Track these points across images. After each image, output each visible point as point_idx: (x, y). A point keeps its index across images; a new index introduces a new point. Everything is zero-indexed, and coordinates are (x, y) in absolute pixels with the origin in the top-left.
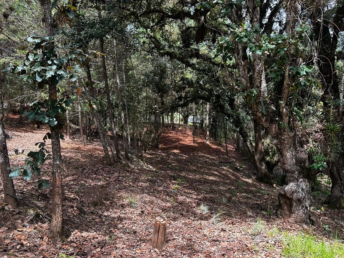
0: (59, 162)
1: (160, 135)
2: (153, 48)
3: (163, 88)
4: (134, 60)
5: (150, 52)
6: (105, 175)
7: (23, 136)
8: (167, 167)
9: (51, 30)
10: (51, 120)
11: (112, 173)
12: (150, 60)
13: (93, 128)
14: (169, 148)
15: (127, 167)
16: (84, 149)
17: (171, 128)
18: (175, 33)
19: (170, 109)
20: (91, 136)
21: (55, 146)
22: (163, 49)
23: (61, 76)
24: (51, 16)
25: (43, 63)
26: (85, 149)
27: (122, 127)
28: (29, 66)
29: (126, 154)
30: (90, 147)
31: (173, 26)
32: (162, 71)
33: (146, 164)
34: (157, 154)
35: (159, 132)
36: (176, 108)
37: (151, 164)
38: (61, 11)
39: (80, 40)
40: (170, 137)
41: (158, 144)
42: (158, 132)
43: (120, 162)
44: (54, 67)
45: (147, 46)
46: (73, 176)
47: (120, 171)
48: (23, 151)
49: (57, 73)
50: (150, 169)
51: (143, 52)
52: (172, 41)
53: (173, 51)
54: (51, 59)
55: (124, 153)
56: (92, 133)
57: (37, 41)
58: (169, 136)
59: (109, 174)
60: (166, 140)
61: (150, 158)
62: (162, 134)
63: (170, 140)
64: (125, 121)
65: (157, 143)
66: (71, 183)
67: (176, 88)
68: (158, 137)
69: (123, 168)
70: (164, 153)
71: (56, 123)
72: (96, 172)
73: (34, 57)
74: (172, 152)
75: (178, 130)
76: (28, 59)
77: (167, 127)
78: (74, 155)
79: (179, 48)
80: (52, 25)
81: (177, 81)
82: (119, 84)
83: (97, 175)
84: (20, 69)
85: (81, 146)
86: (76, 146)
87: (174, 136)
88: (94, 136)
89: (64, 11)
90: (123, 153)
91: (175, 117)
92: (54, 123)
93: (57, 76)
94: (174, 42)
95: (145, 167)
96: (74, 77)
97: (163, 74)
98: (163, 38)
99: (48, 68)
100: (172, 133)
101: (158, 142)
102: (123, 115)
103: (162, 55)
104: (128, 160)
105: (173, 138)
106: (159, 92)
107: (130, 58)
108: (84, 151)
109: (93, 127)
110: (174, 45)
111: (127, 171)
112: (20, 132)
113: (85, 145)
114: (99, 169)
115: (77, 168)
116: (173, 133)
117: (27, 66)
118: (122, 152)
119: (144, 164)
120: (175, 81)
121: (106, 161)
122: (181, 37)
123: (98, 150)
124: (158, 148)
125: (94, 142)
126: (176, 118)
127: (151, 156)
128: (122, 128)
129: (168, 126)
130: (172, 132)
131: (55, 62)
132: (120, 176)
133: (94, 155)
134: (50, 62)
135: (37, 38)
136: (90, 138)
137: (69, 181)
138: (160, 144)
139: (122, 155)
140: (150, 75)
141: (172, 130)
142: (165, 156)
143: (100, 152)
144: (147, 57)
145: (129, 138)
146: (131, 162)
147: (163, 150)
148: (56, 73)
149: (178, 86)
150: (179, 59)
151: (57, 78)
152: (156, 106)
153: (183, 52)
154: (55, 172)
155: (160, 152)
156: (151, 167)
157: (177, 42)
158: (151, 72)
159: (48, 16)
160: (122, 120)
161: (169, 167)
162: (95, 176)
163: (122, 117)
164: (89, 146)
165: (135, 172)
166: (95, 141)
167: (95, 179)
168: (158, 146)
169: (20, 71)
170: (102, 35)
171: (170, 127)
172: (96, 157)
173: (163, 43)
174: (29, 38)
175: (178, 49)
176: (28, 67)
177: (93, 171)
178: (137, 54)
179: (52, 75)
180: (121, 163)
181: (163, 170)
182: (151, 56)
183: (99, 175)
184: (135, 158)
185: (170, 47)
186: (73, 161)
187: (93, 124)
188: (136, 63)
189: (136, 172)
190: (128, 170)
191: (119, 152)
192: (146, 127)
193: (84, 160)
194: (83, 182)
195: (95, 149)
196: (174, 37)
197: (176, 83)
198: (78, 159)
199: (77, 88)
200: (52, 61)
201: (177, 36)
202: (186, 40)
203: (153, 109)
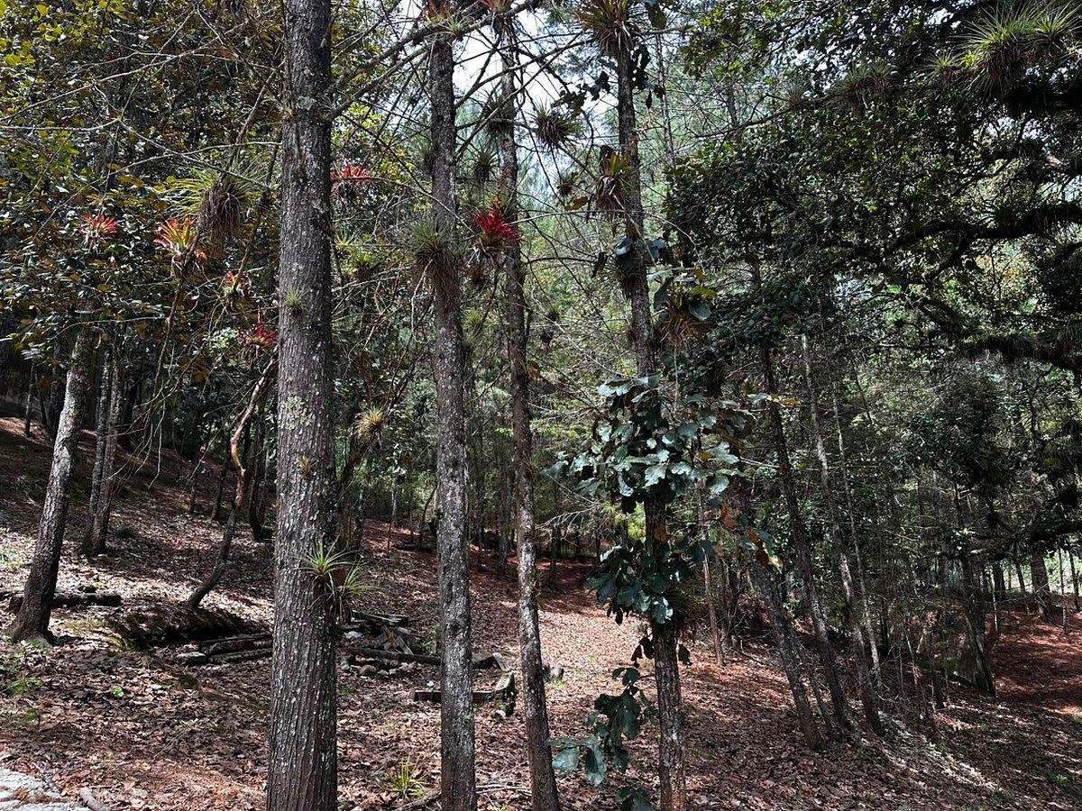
0: (678, 735)
1: (992, 641)
2: (932, 334)
3: (989, 465)
4: (867, 381)
5: (924, 345)
6: (805, 786)
7: (557, 622)
8: (1050, 782)
9: (648, 357)
10: (656, 603)
11: (827, 783)
12: (925, 372)
13: (745, 607)
14: (1042, 697)
15: (880, 762)
16: (723, 678)
17: (1041, 611)
18: (1014, 271)
19: (1029, 543)
20: (742, 634)
21: (666, 683)
22: (973, 330)
23: (681, 480)
24: (648, 322)
25: (635, 447)
26: (726, 679)
27: (847, 610)
28: (600, 456)
29: (869, 709)
30: (740, 670)
31: (1001, 254)
32: (977, 406)
33: (950, 757)
34: (990, 717)
35: (988, 625)
36: (1053, 535)
37: (974, 759)
38: (675, 307)
39: (709, 355)
40: (1041, 648)
41: (988, 676)
42: (985, 629)
43: (849, 740)
44: (664, 456)
45: (908, 330)
46: (702, 773)
47: (858, 777)
48: (562, 671)
49: (673, 472)
50: (973, 779)
51: (896, 353)
52: (1006, 301)
53: (1012, 331)
54: (654, 433)
55: (860, 703)
56: (744, 624)
57: (621, 391)
58: (1034, 646)
59: (819, 783)
60: (1023, 661)
61: (965, 732)
62: (1003, 637)
63: (1040, 662)
64: (854, 586)
65: (984, 669)
66: (699, 799)
67: (1048, 460)
68: (985, 646)
69: (865, 766)
70: (1022, 715)
71: (670, 613)
72: (772, 771)
73: (613, 432)
74: (1059, 715)
75: (1071, 622)
76: (597, 438)
77: (1020, 607)
78: (699, 698)
79: (1037, 318)
80: (651, 344)
81: (1046, 437)
82: (824, 464)
83: (776, 780)
84: (580, 464)
85: (713, 666)
86: (700, 664)
87: (1060, 644)
88: (748, 631)
89: (685, 307)
90: (856, 704)
91: (1051, 571)
92: (664, 615)
93: (671, 481)
94: (1015, 301)
95: (948, 771)
96: (719, 482)
97: (984, 417)
98: (966, 296)
99: (649, 459)
100: (1048, 633)
101: (989, 667)
102: (845, 567)
103: (973, 352)
104: (879, 735)
105: (1055, 656)
106: (975, 479)
107: (854, 376)
108: (725, 684)
109: (744, 600)
110: (1016, 313)
111: (881, 779)
112: (550, 610)
113: (725, 665)
114: (781, 760)
115: (713, 747)
116: (1050, 632)
117: (596, 456)
118: (853, 702)
119: (943, 755)
120: (1037, 435)
121: (801, 730)
122: (1040, 281)
123: (768, 683)
124: (992, 692)
125: (752, 656)
126: (1056, 574)
127: (969, 726)
128: (848, 613)
129: (1023, 603)
130: (1047, 628)
131: (666, 441)
132: (858, 799)
133: (755, 702)
134: (652, 444)
135: (619, 384)
136: (739, 640)
137: (694, 790)
138: (998, 676)
139: (854, 713)
140: (933, 426)
141: (1045, 620)
142: (1031, 732)
143: (775, 694)
144: (915, 364)
145: (874, 651)
146: (891, 742)
147: (1015, 700)
148: (668, 472)
149: (1056, 455)
150: (1044, 357)
151: (673, 487)
152: (966, 531)
153: (1058, 330)
154: (668, 769)
155: (1005, 712)
156: (973, 772)
157: (1025, 299)
158: (936, 415)
159: (642, 323)
160: (846, 584)
161: (1058, 784)
162: (770, 783)
163: (843, 575)
164: (738, 667)
165: (915, 790)
166: (756, 652)
167: (773, 795)
168: (991, 685)
169: (581, 469)
170: (771, 333)
171: (1034, 607)
172: (766, 712)
173: (971, 311)
174: (603, 386)
175: (1034, 323)
176: (598, 459)
177: (762, 766)
178: (876, 359)
179: (660, 479)
180: (855, 746)
181: (1033, 794)
182: (929, 358)
183: (786, 783)
184: (903, 727)
185: (998, 320)
186: (696, 720)
187: (743, 593)
188: (873, 389)
189: (919, 789)
190: (887, 777)
191: (843, 700)
192: (933, 609)
193: (728, 720)
194: (738, 803)
195: (758, 679)
196: (1012, 285)
197: (1044, 443)
198: (711, 712)
199: (721, 507)
200: (658, 439)
201: (1022, 280)
202: (1064, 288)
203: (957, 544)
